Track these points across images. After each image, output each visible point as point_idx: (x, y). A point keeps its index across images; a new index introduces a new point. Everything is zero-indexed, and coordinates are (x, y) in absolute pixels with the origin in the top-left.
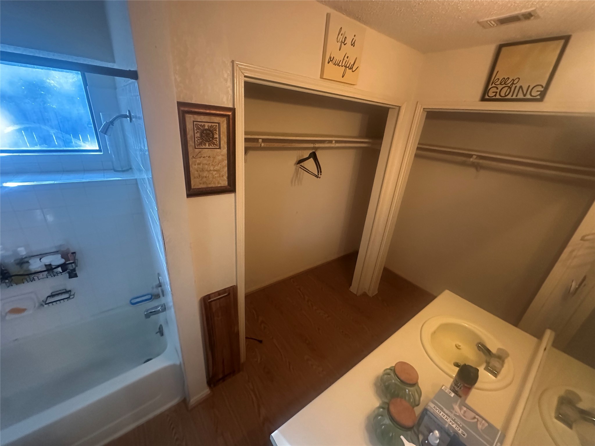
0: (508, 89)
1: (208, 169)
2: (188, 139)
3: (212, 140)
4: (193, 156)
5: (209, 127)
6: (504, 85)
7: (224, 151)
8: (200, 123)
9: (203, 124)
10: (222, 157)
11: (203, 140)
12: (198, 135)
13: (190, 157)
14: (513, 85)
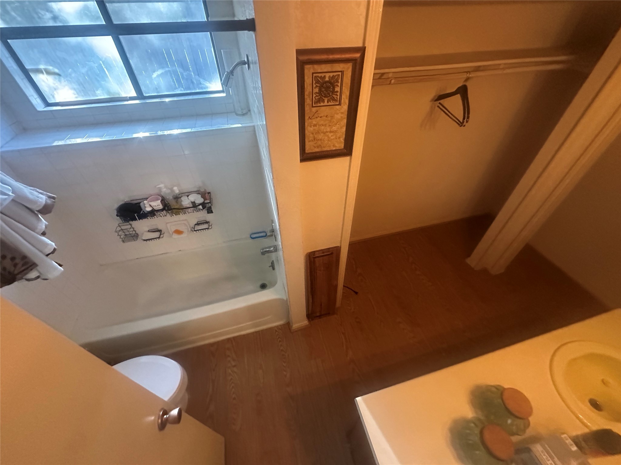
1: (325, 131)
2: (306, 97)
3: (331, 95)
4: (309, 117)
5: (330, 78)
7: (345, 107)
8: (320, 75)
9: (323, 75)
10: (342, 115)
11: (322, 96)
12: (317, 90)
13: (307, 118)
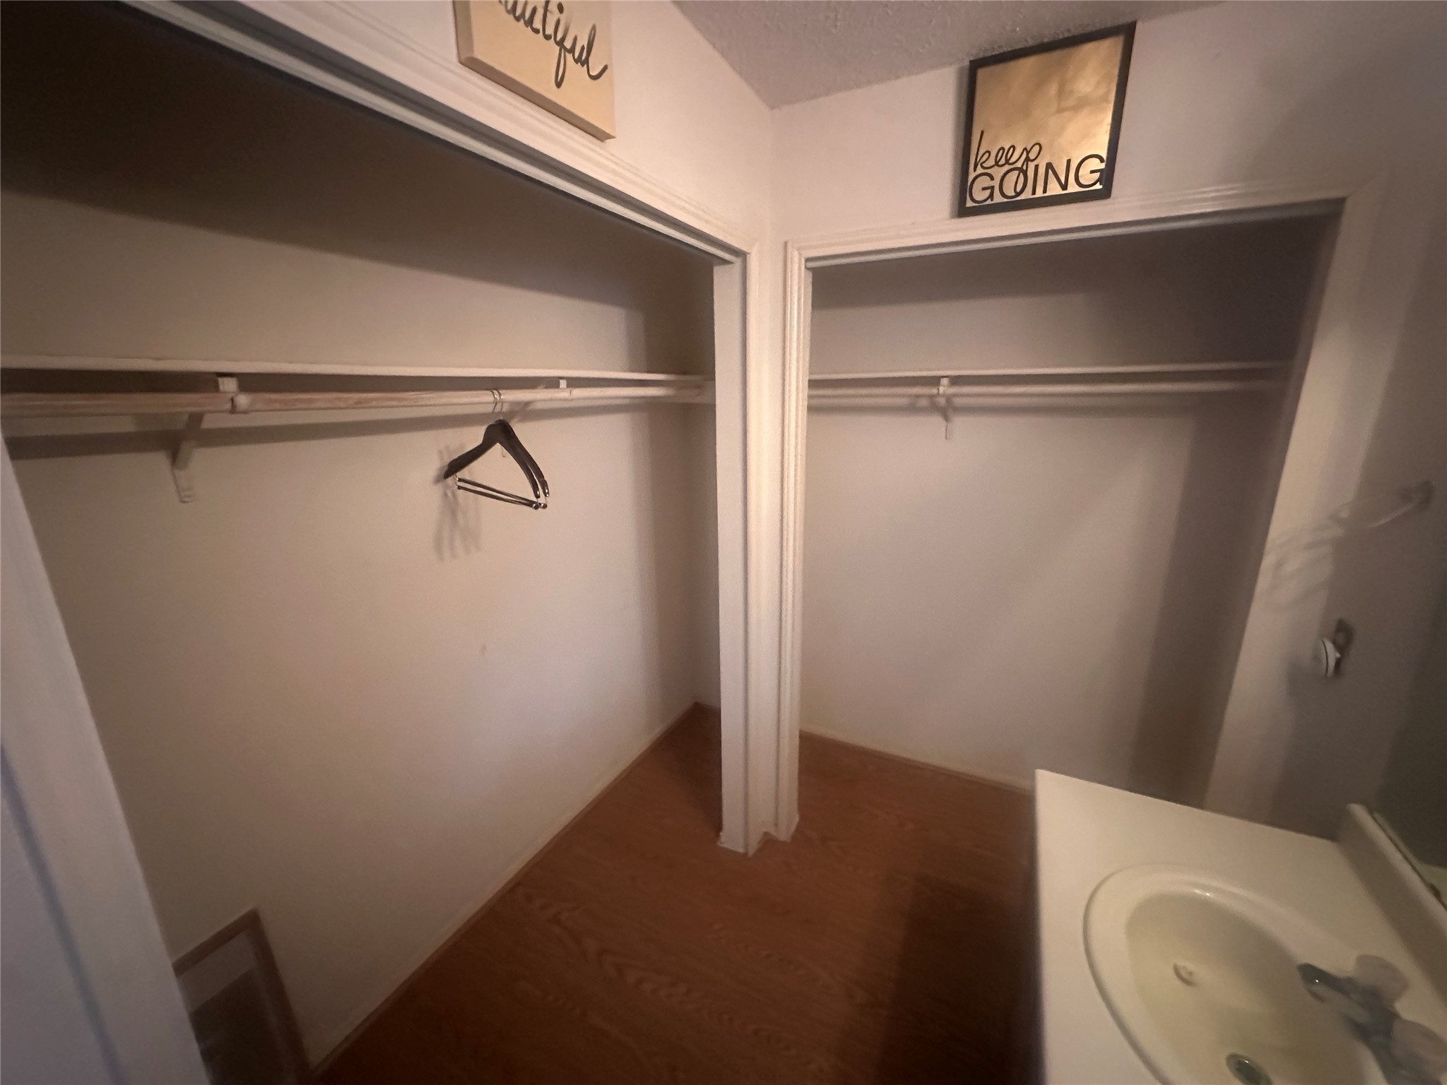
0: (1019, 174)
6: (1007, 168)
14: (1029, 163)
